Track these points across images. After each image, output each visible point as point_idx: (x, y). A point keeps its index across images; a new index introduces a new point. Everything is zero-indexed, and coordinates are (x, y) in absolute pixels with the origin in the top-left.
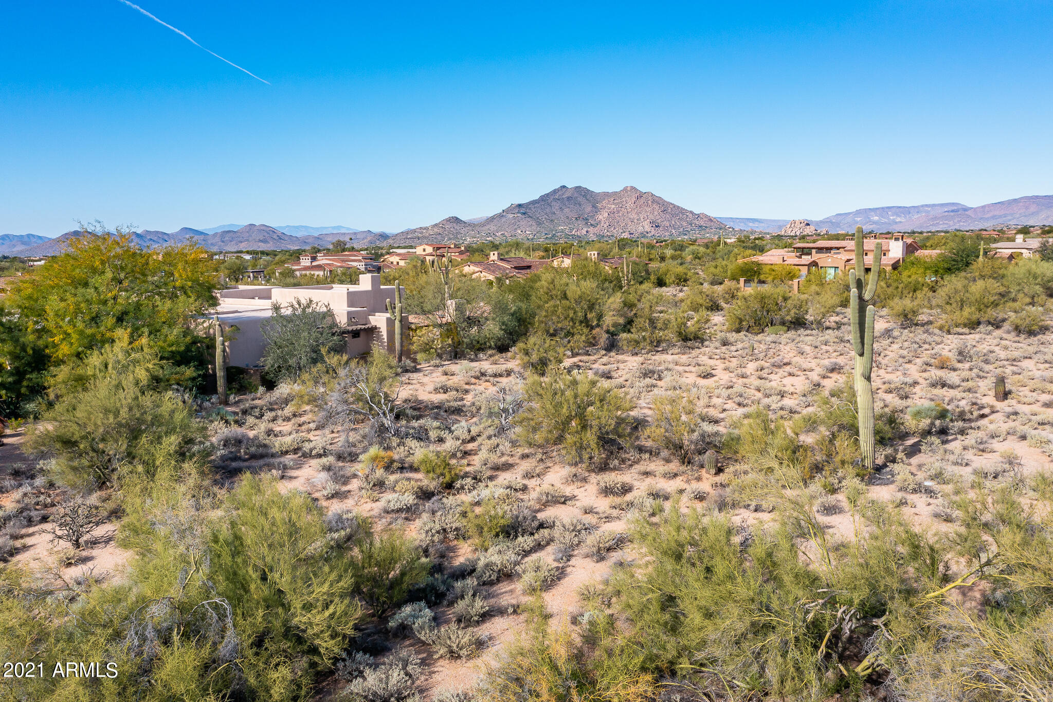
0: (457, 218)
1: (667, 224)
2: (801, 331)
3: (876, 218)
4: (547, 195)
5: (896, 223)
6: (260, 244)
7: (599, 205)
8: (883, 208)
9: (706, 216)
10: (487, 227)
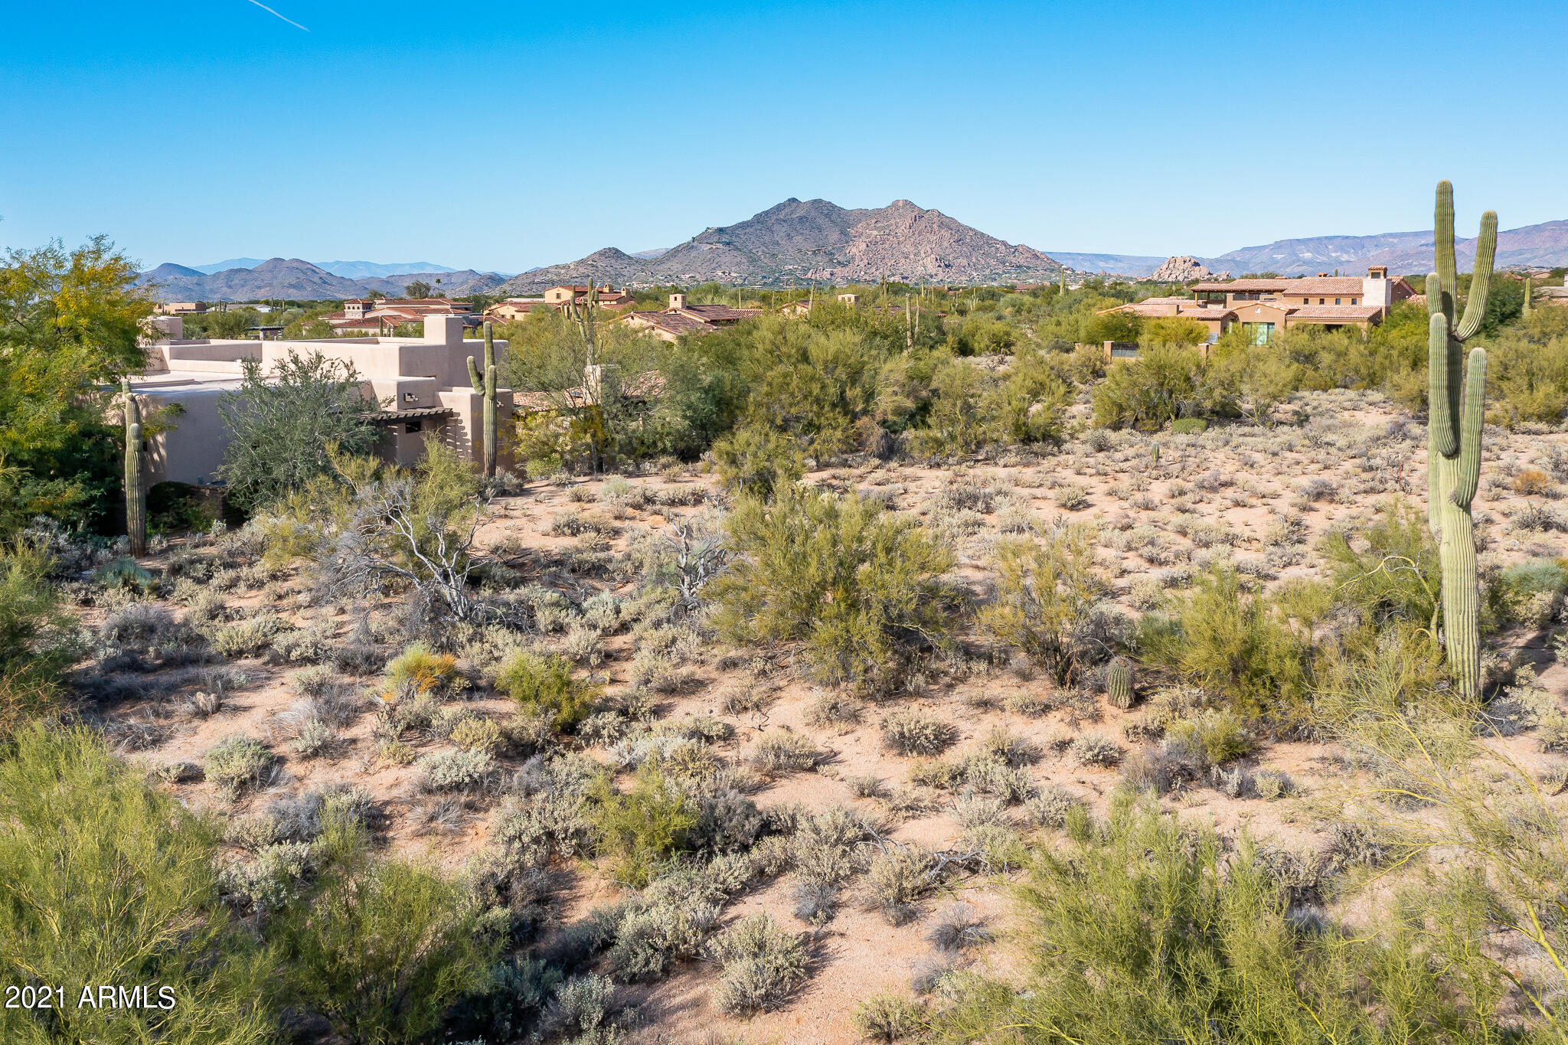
0: (617, 251)
1: (964, 262)
2: (1233, 428)
3: (1308, 255)
4: (766, 213)
5: (1341, 263)
6: (291, 291)
7: (852, 231)
8: (1319, 239)
9: (1029, 250)
10: (666, 266)
